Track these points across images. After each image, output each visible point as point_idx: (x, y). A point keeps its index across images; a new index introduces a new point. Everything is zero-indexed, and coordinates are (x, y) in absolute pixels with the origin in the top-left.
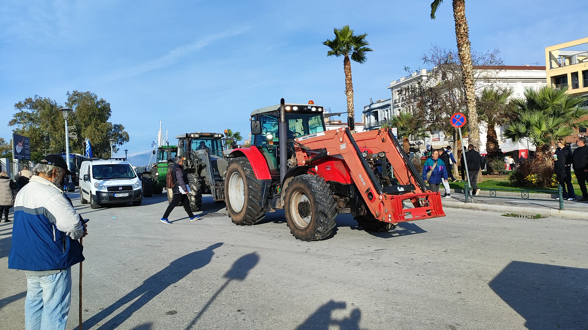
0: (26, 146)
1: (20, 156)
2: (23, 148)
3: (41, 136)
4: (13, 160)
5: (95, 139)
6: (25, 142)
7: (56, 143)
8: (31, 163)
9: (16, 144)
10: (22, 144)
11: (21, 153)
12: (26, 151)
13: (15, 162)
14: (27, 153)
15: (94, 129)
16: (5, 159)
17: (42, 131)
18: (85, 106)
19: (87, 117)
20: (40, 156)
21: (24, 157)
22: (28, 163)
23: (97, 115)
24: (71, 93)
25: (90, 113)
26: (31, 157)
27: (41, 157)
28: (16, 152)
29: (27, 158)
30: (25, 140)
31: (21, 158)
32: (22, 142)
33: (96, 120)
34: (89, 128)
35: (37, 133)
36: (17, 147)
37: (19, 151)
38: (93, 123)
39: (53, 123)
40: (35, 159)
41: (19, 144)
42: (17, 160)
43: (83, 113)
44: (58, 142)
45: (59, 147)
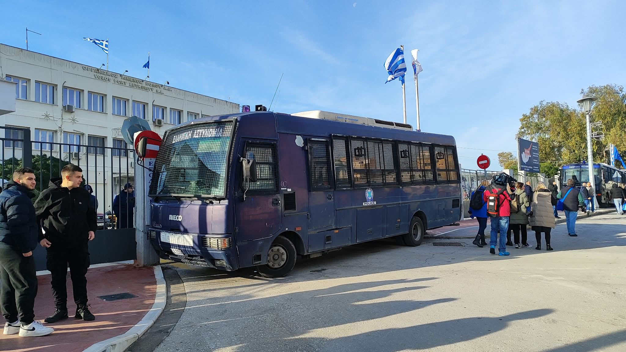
0: (534, 153)
1: (526, 167)
2: (530, 156)
3: (551, 146)
4: (519, 171)
5: (622, 145)
6: (533, 149)
7: (571, 152)
8: (540, 176)
9: (521, 151)
10: (529, 152)
11: (528, 164)
12: (534, 160)
13: (520, 174)
14: (536, 163)
15: (619, 133)
16: (508, 170)
17: (553, 141)
18: (607, 103)
19: (610, 117)
20: (551, 168)
21: (531, 168)
22: (537, 177)
23: (624, 113)
24: (586, 90)
25: (614, 112)
26: (541, 169)
27: (553, 169)
28: (522, 163)
29: (535, 170)
30: (533, 146)
31: (528, 170)
32: (530, 149)
33: (622, 120)
34: (613, 131)
35: (547, 143)
36: (523, 155)
37: (525, 160)
38: (618, 124)
39: (565, 129)
40: (545, 171)
41: (526, 151)
42: (523, 172)
43: (604, 112)
44: (572, 151)
45: (574, 157)
